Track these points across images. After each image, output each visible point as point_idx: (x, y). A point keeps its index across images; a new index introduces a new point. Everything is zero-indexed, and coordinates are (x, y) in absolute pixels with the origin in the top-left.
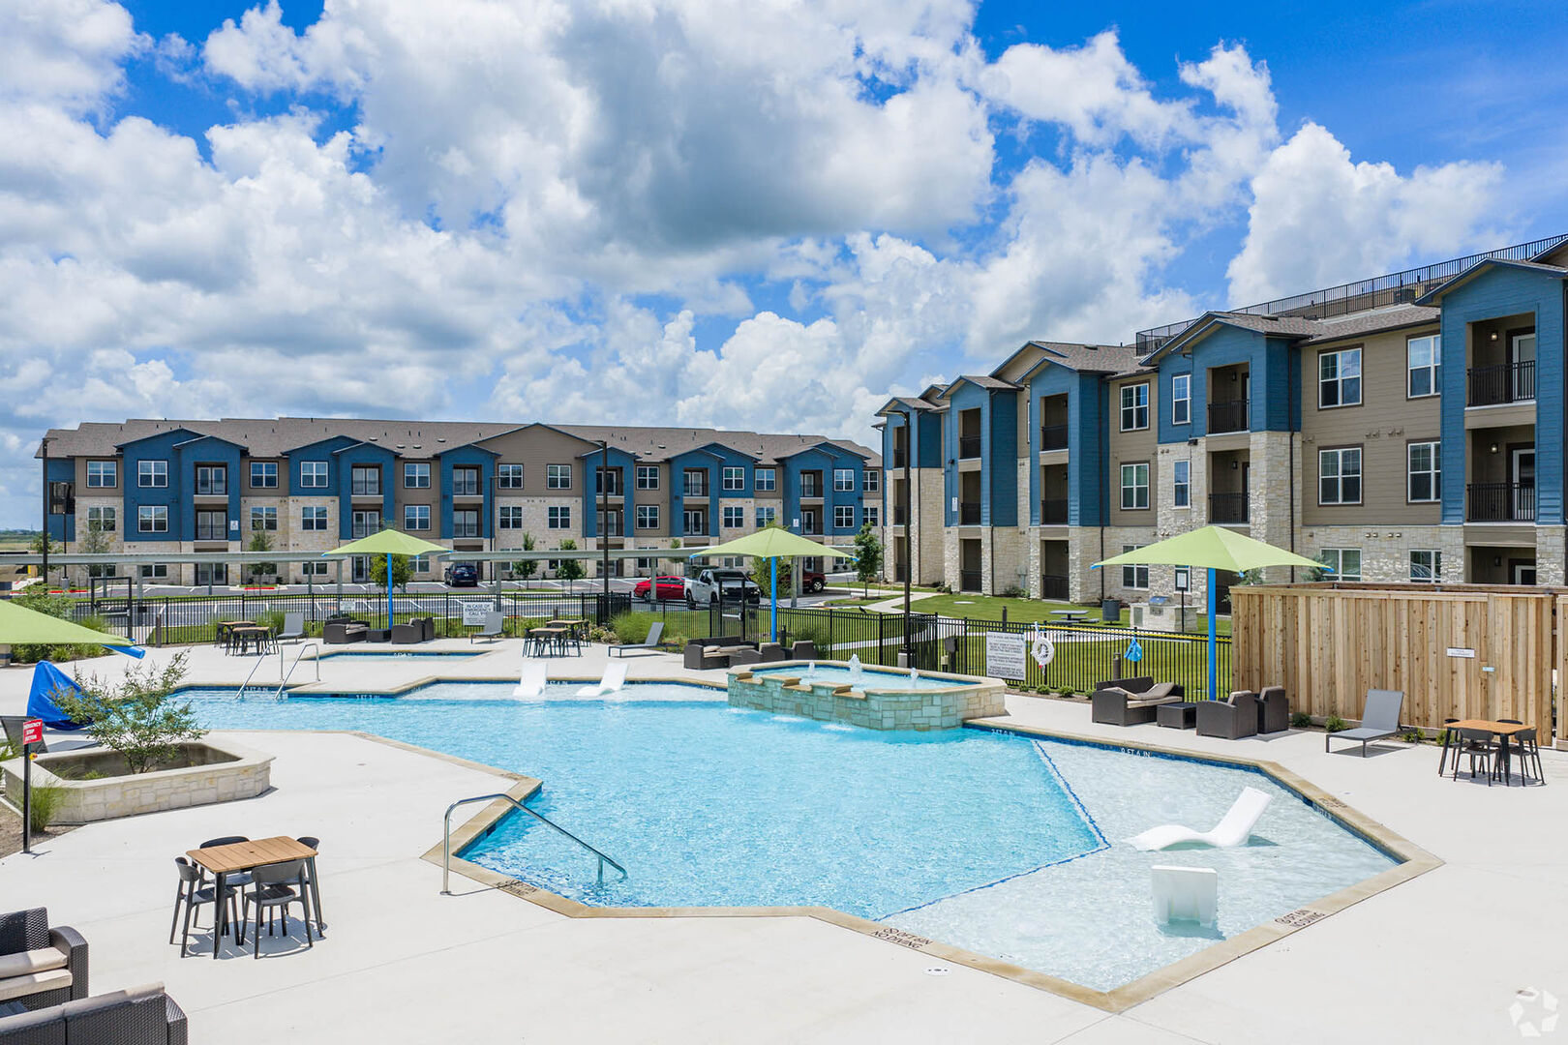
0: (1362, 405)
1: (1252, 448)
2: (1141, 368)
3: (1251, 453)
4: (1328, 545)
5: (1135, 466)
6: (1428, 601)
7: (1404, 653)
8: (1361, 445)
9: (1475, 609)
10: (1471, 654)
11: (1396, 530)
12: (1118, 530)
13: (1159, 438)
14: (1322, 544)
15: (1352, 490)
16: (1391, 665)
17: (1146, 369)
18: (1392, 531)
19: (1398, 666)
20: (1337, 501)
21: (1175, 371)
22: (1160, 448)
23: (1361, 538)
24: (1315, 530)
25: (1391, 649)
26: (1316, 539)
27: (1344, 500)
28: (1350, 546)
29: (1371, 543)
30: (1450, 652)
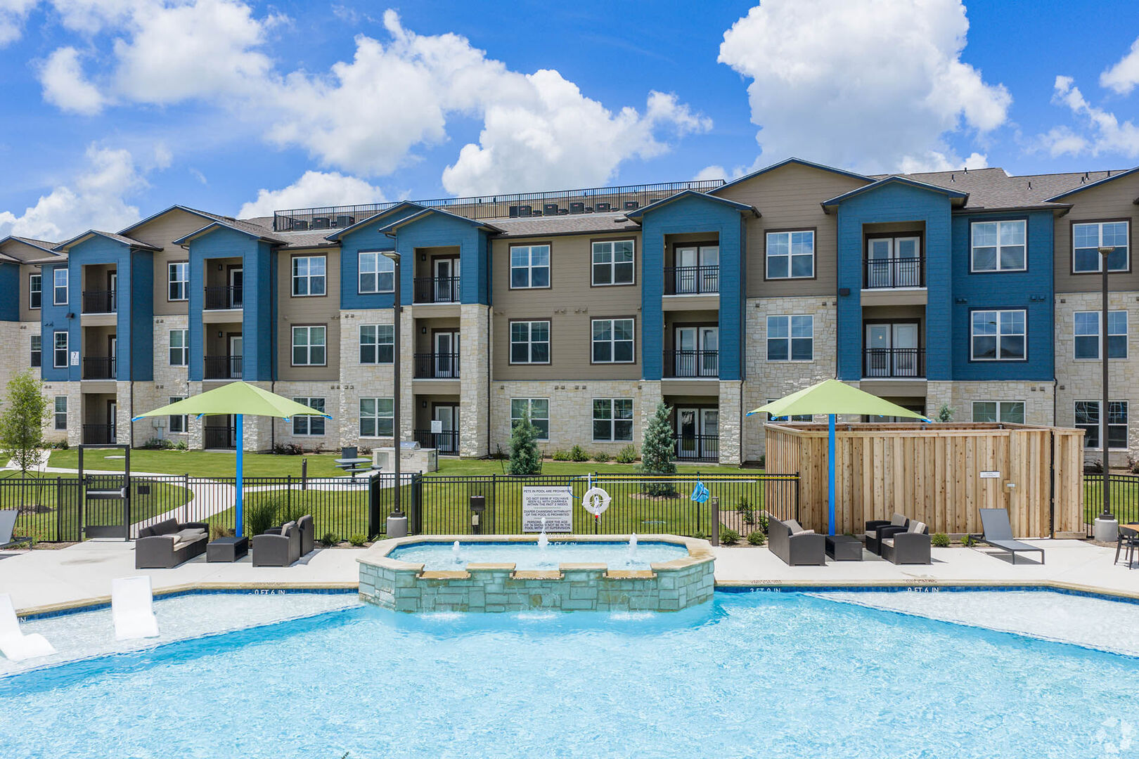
0: (551, 288)
1: (462, 317)
2: (325, 242)
3: (462, 321)
4: (518, 395)
5: (309, 328)
6: (966, 437)
7: (948, 478)
8: (550, 319)
9: (1000, 441)
10: (997, 475)
11: (581, 384)
12: (288, 384)
13: (342, 304)
14: (512, 395)
15: (541, 354)
16: (938, 489)
17: (329, 243)
18: (577, 384)
19: (944, 488)
20: (527, 361)
21: (360, 248)
22: (343, 313)
23: (549, 390)
24: (505, 384)
25: (938, 477)
26: (506, 391)
27: (533, 361)
28: (539, 396)
29: (559, 394)
30: (983, 475)
